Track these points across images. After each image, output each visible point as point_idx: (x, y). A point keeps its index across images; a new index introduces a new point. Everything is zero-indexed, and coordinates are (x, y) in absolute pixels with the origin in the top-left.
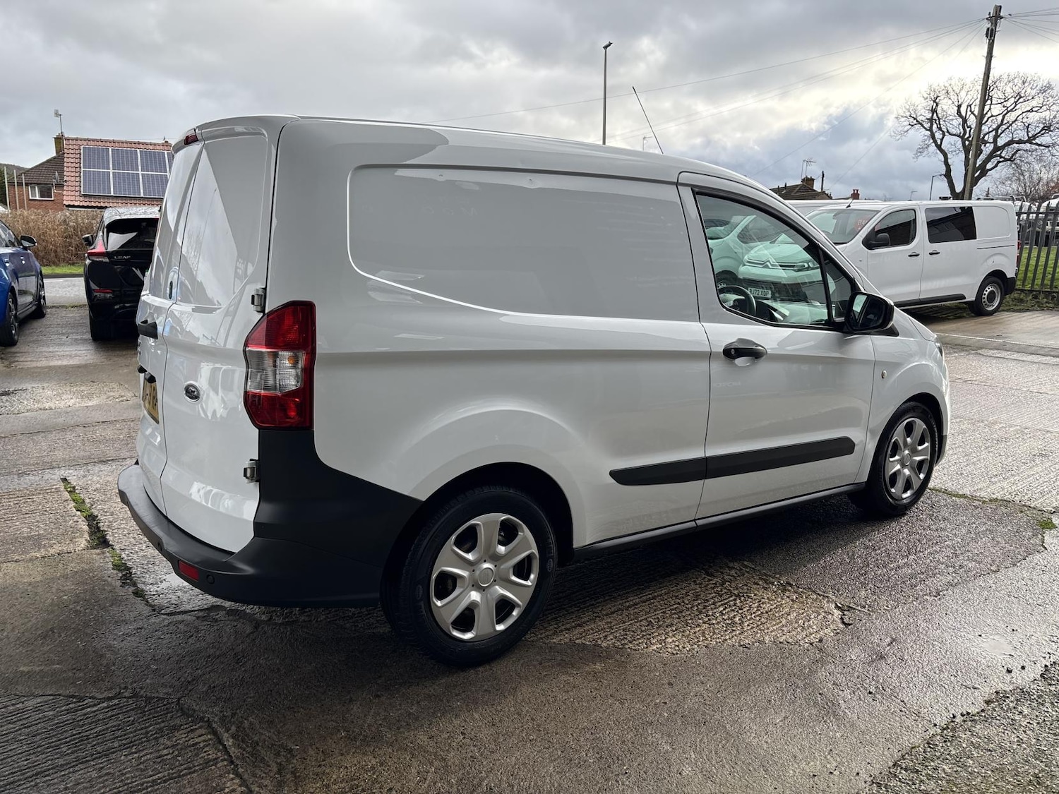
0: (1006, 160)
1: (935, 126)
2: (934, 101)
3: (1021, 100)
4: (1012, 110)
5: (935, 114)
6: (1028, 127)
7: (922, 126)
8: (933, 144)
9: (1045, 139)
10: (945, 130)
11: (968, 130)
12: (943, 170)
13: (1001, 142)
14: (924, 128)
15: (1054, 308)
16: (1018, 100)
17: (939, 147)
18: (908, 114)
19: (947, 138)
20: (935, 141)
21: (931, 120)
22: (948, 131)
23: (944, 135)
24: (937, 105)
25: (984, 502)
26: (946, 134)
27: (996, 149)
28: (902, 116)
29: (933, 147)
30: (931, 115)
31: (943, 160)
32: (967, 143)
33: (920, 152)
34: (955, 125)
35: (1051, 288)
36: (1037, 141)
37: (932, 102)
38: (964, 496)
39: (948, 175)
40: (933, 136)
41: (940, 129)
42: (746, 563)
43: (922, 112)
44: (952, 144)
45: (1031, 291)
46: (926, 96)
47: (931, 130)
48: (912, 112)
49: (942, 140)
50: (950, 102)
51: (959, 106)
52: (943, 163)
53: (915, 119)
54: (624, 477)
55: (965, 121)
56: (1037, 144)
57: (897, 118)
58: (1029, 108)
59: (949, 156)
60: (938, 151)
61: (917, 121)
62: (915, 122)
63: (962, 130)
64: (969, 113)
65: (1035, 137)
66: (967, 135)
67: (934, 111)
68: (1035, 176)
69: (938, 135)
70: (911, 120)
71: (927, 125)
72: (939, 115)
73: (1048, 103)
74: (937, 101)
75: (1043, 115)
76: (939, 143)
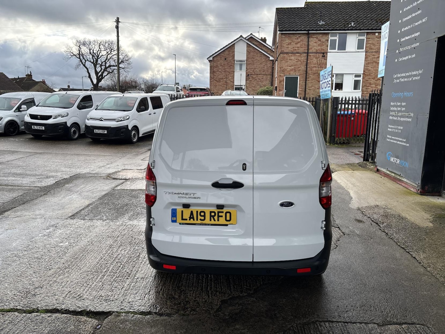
0: (110, 73)
3: (113, 50)
4: (109, 54)
6: (115, 61)
8: (82, 64)
11: (95, 60)
12: (88, 75)
13: (107, 65)
14: (77, 57)
16: (111, 50)
17: (84, 65)
18: (69, 51)
19: (87, 62)
20: (82, 63)
21: (79, 54)
24: (81, 48)
26: (86, 60)
27: (106, 68)
28: (67, 52)
29: (82, 65)
31: (87, 71)
32: (95, 65)
33: (77, 67)
37: (79, 48)
39: (90, 77)
40: (81, 61)
41: (83, 58)
43: (75, 51)
44: (89, 64)
46: (75, 44)
47: (80, 58)
48: (71, 50)
49: (85, 63)
51: (90, 50)
52: (87, 72)
53: (72, 53)
55: (93, 56)
57: (65, 52)
59: (89, 69)
60: (84, 67)
61: (74, 54)
63: (92, 59)
66: (94, 62)
67: (80, 51)
69: (83, 61)
72: (83, 53)
76: (84, 64)
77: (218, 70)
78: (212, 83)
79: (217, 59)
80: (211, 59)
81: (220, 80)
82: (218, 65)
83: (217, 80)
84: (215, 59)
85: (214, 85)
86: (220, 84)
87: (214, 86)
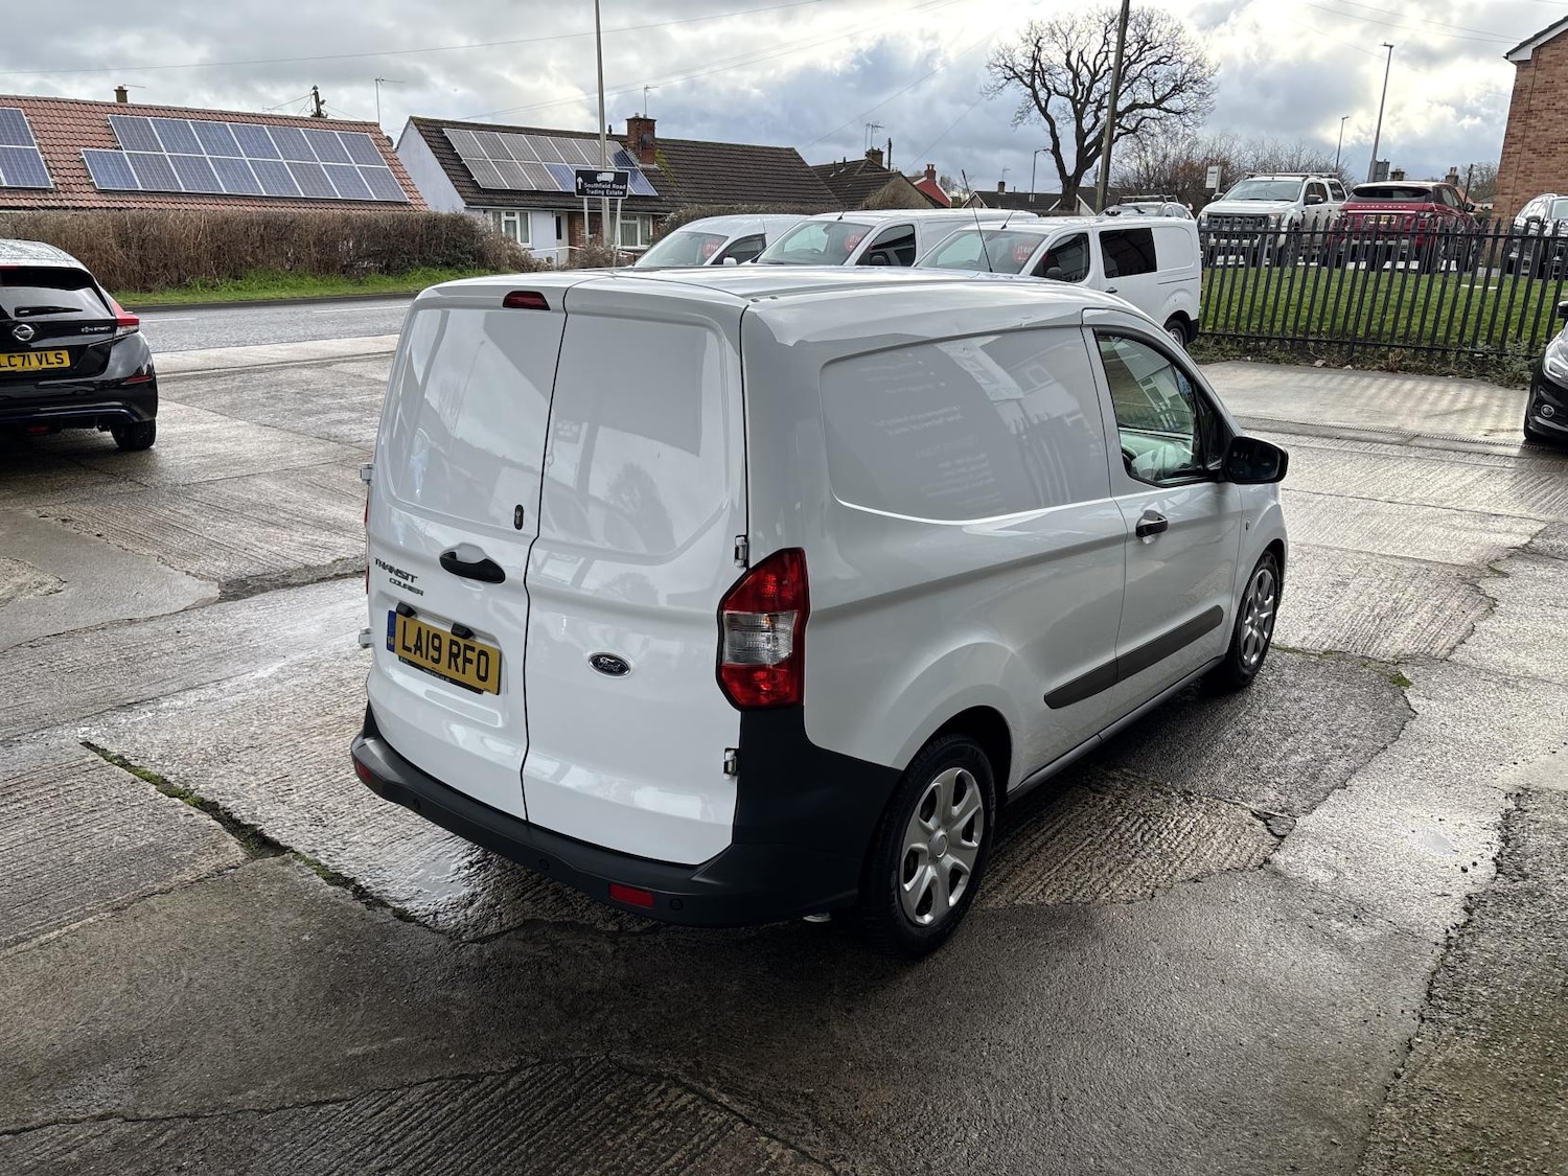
0: (1128, 131)
1: (1038, 81)
2: (1036, 45)
3: (1147, 47)
4: (1135, 62)
5: (1038, 65)
6: (1153, 85)
7: (1022, 80)
8: (1036, 107)
9: (1174, 103)
10: (1052, 88)
11: (1080, 88)
12: (1050, 144)
13: (1121, 106)
14: (1025, 83)
15: (1240, 357)
16: (1143, 47)
17: (1043, 111)
18: (1002, 62)
19: (1054, 98)
20: (1038, 103)
21: (1032, 71)
22: (1055, 89)
23: (1049, 94)
24: (1040, 49)
25: (1319, 656)
26: (1053, 92)
27: (1116, 115)
28: (996, 66)
29: (1036, 111)
30: (1032, 65)
31: (1049, 129)
32: (1079, 106)
33: (1020, 118)
34: (1063, 81)
35: (1236, 331)
36: (1165, 105)
37: (1033, 48)
38: (1293, 650)
39: (1056, 151)
40: (1035, 96)
41: (1044, 85)
42: (1125, 770)
43: (1021, 60)
44: (1059, 106)
45: (1213, 335)
46: (1025, 37)
47: (1032, 86)
48: (1008, 60)
49: (1047, 101)
50: (1056, 46)
51: (1069, 54)
52: (1049, 134)
53: (1012, 69)
54: (1056, 700)
55: (1076, 75)
56: (1165, 110)
57: (988, 67)
58: (1155, 59)
59: (1057, 125)
60: (1042, 117)
61: (1015, 73)
62: (1012, 73)
63: (1071, 87)
64: (1081, 64)
65: (1163, 99)
66: (1078, 97)
67: (1035, 59)
68: (1159, 152)
69: (1042, 94)
70: (1007, 71)
71: (1028, 80)
72: (1044, 66)
73: (1179, 52)
74: (1039, 45)
75: (1172, 69)
76: (1043, 106)
77: (1552, 102)
78: (1511, 159)
79: (1555, 52)
80: (1526, 54)
81: (1553, 146)
82: (1557, 81)
83: (1541, 147)
84: (1545, 56)
85: (1521, 169)
86: (1553, 164)
87: (1521, 175)
